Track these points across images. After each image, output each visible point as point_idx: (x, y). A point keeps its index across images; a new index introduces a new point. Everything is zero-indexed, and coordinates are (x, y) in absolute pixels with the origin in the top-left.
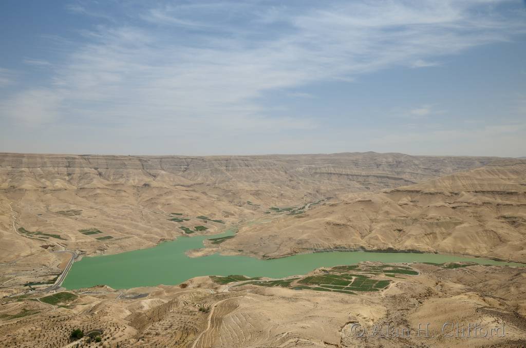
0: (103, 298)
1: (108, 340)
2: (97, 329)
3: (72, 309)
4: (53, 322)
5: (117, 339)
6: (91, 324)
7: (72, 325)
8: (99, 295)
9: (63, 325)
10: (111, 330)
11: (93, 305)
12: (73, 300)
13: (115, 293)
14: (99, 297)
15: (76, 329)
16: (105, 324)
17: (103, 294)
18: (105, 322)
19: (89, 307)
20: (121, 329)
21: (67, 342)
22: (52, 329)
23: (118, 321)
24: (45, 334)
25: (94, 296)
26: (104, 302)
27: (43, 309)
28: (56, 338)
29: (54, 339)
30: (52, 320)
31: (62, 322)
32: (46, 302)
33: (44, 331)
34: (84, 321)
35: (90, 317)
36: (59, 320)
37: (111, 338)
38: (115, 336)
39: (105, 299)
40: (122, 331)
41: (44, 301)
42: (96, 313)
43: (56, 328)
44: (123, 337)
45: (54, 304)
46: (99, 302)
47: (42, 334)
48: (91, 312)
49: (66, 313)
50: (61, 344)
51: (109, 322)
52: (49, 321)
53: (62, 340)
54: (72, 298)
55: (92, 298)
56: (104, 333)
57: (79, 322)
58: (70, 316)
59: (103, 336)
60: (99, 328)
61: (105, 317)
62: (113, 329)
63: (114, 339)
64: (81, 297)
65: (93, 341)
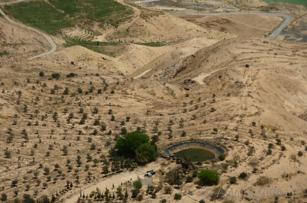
0: (223, 30)
2: (203, 138)
6: (184, 116)
7: (120, 114)
8: (207, 15)
10: (252, 150)
15: (131, 128)
16: (232, 125)
18: (232, 119)
19: (174, 56)
20: (292, 150)
23: (278, 121)
25: (191, 19)
32: (27, 21)
39: (228, 36)
41: (16, 17)
42: (200, 79)
45: (53, 30)
46: (210, 43)
48: (183, 77)
49: (93, 67)
51: (248, 121)
54: (114, 15)
55: (182, 23)
56: (229, 158)
57: (143, 105)
58: (110, 80)
59: (225, 167)
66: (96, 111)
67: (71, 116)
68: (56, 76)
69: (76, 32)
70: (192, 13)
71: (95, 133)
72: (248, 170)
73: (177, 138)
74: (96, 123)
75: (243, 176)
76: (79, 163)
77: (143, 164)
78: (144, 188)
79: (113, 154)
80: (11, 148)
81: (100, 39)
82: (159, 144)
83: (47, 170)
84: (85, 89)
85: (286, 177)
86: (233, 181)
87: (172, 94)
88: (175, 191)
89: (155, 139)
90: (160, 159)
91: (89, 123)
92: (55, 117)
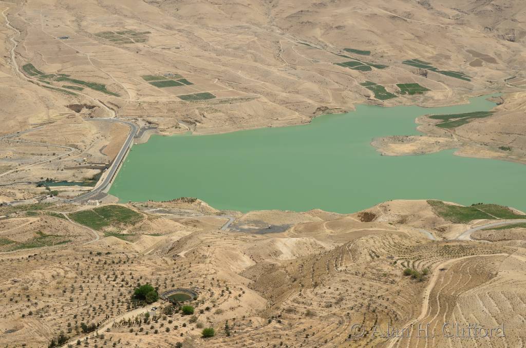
0: (195, 226)
1: (206, 313)
2: (184, 287)
3: (132, 241)
4: (97, 263)
5: (224, 314)
6: (174, 275)
7: (136, 275)
8: (186, 218)
9: (118, 273)
10: (212, 294)
11: (175, 238)
12: (134, 224)
13: (219, 218)
14: (186, 223)
15: (143, 283)
16: (201, 280)
17: (193, 217)
18: (200, 276)
19: (167, 241)
20: (235, 293)
21: (125, 307)
22: (96, 279)
23: (226, 277)
24: (83, 285)
25: (176, 220)
26: (196, 233)
27: (75, 236)
28: (105, 297)
29: (100, 297)
30: (96, 259)
31: (116, 267)
32: (82, 222)
33: (80, 279)
34: (159, 270)
35: (170, 262)
36: (108, 262)
37: (213, 310)
38: (221, 307)
39: (198, 229)
40: (236, 298)
41: (76, 220)
42: (182, 254)
43: (103, 278)
44: (237, 310)
45: (98, 227)
46: (187, 234)
47: (75, 285)
48: (172, 253)
49: (121, 249)
50: (115, 310)
51: (210, 277)
52: (89, 261)
53: (116, 302)
54: (132, 219)
55: (172, 223)
56: (200, 298)
57: (149, 269)
58: (131, 256)
59: (197, 304)
60: (189, 287)
61: (201, 265)
62: (217, 292)
63: (219, 312)
64: (149, 219)
65: (177, 312)
66: (123, 274)
67: (108, 277)
68: (99, 254)
69: (110, 229)
70: (177, 217)
71: (122, 286)
72: (211, 305)
73: (169, 288)
74: (123, 280)
75: (208, 309)
76: (113, 304)
77: (150, 303)
78: (151, 317)
79: (132, 298)
80: (73, 296)
81: (125, 232)
82: (159, 292)
83: (94, 308)
84: (116, 261)
85: (232, 309)
86: (202, 312)
87: (166, 263)
88: (169, 319)
89: (157, 289)
90: (160, 301)
91: (118, 280)
92: (99, 277)
